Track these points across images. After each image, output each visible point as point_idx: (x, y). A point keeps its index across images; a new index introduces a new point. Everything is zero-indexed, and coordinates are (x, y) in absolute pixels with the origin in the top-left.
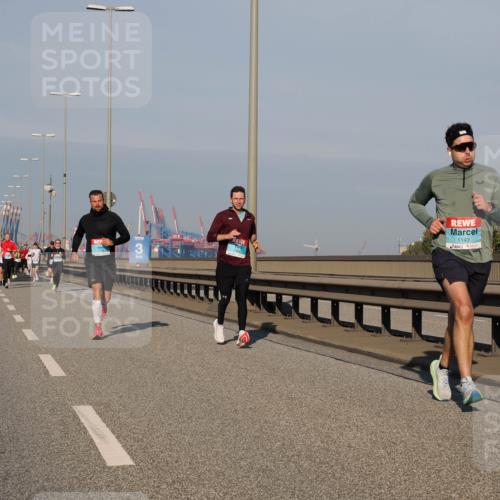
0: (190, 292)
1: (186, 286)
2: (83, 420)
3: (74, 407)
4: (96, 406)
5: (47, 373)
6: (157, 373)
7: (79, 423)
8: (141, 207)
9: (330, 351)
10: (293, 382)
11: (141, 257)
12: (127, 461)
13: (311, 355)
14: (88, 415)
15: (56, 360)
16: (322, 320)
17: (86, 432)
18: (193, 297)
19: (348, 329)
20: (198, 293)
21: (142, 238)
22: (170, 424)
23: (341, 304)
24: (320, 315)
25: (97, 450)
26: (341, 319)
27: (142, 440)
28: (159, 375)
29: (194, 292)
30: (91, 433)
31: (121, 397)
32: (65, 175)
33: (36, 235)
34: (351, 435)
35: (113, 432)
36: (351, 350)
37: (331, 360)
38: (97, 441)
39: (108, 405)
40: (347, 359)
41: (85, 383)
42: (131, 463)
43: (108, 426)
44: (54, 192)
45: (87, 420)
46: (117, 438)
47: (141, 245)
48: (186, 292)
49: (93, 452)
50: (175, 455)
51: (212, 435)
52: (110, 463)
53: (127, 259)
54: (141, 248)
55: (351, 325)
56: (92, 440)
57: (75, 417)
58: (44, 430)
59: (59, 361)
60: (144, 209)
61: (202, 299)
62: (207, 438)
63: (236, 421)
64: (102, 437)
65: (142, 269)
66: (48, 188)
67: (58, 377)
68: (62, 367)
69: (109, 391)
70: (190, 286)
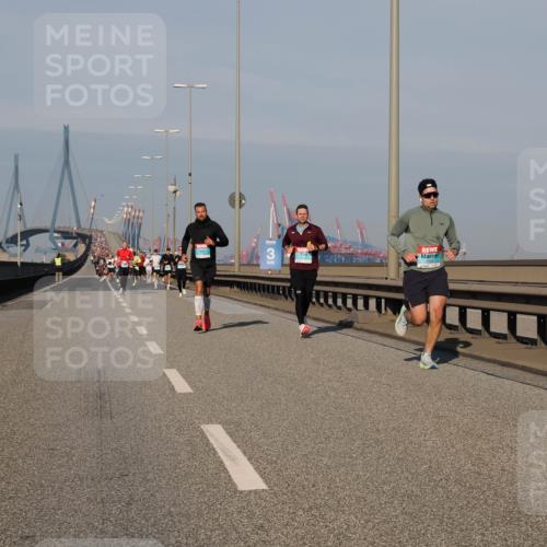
0: (326, 301)
1: (322, 294)
2: (212, 441)
3: (202, 427)
4: (225, 424)
5: (172, 389)
6: (291, 389)
7: (208, 443)
8: (272, 209)
9: (481, 365)
10: (440, 398)
11: (273, 263)
12: (261, 485)
13: (461, 369)
14: (217, 434)
15: (182, 375)
16: (472, 331)
17: (215, 453)
18: (330, 306)
19: (500, 341)
20: (335, 302)
21: (274, 242)
22: (306, 445)
23: (492, 313)
24: (469, 325)
25: (228, 472)
26: (492, 329)
27: (276, 462)
28: (293, 391)
29: (330, 301)
30: (220, 454)
31: (253, 415)
32: (190, 175)
33: (160, 239)
34: (504, 457)
35: (245, 453)
36: (504, 364)
37: (482, 374)
38: (227, 463)
39: (238, 424)
40: (500, 374)
41: (214, 400)
42: (265, 487)
43: (239, 446)
44: (178, 193)
45: (216, 440)
46: (249, 459)
47: (273, 250)
48: (322, 300)
49: (223, 474)
50: (312, 478)
51: (351, 457)
52: (241, 487)
53: (258, 265)
54: (272, 254)
55: (503, 337)
56: (222, 462)
57: (203, 436)
58: (171, 451)
59: (185, 377)
60: (276, 210)
61: (339, 308)
62: (347, 460)
63: (377, 441)
64: (233, 459)
65: (274, 276)
66: (172, 188)
67: (184, 394)
68: (189, 383)
69: (240, 408)
70: (326, 293)
